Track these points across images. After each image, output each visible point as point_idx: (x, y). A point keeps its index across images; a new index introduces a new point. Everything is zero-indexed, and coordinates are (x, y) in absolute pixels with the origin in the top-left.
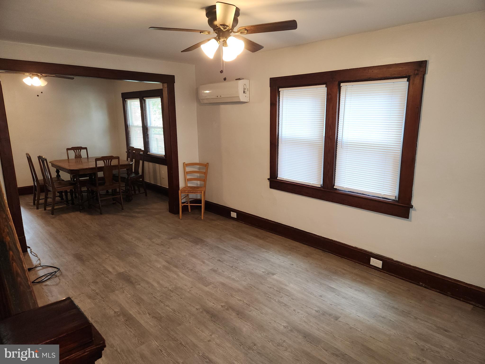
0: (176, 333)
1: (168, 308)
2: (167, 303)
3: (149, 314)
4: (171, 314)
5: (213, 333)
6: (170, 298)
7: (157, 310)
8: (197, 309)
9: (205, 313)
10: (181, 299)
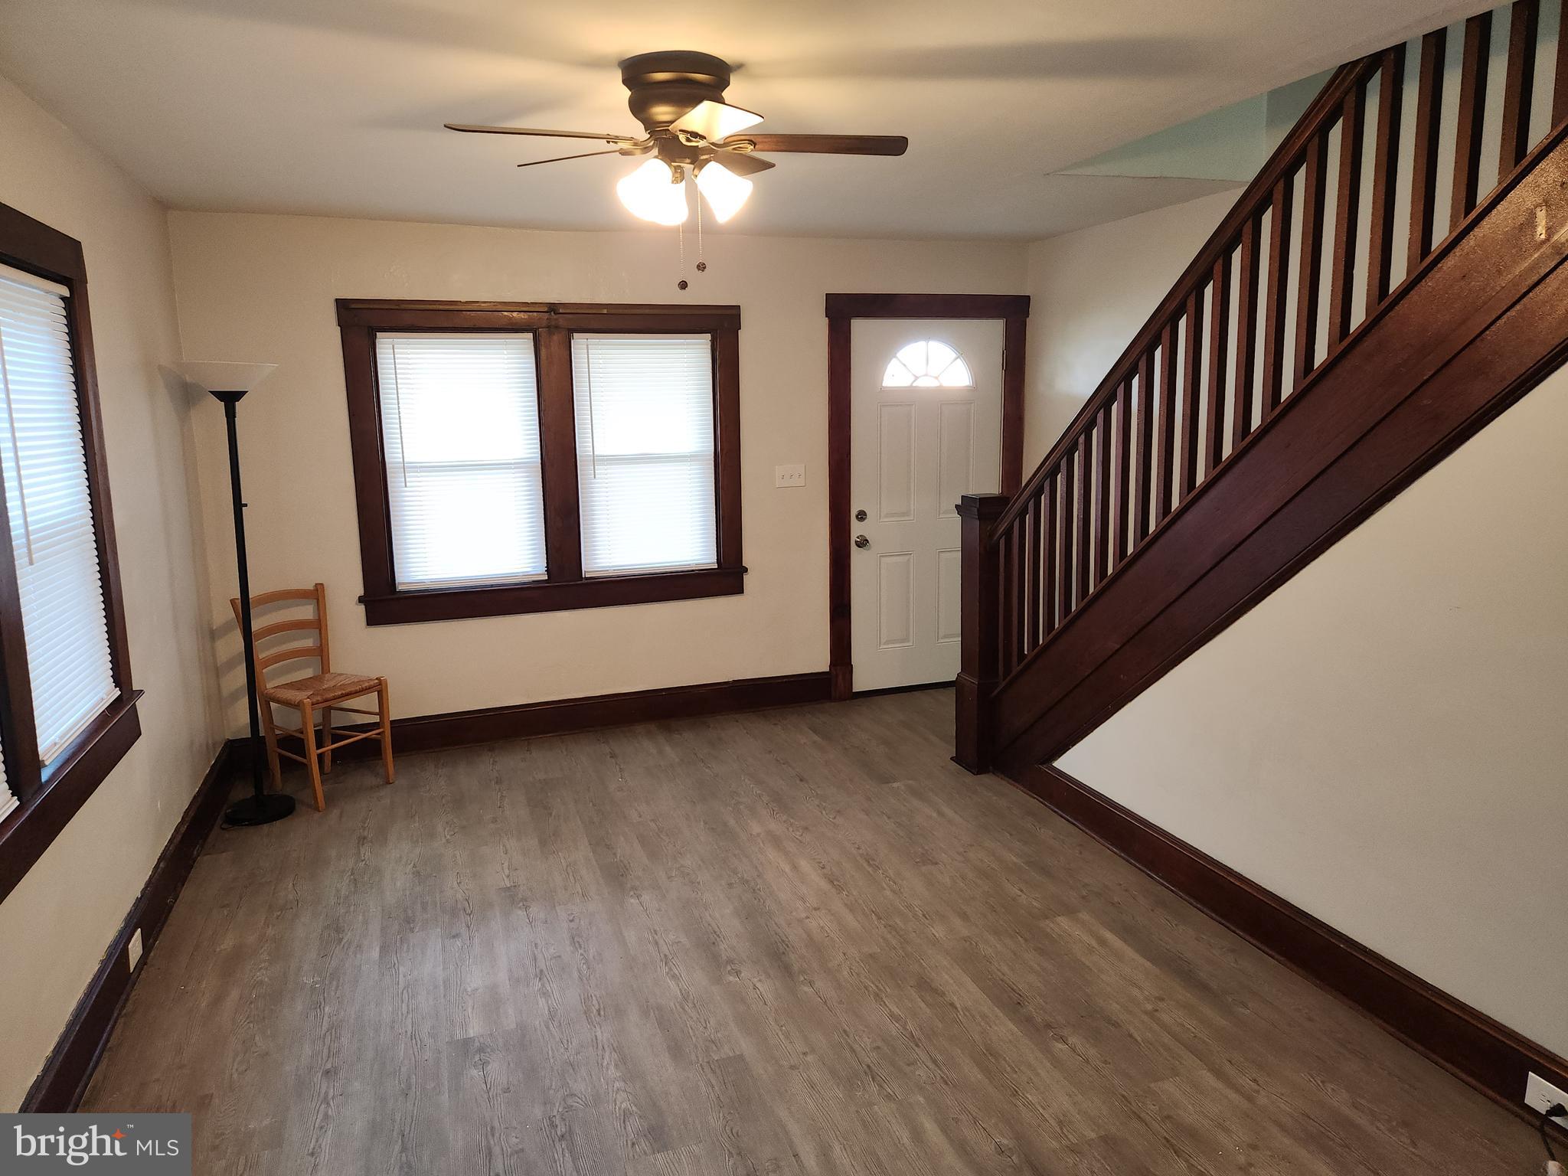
0: (884, 939)
1: (896, 1010)
2: (894, 1029)
3: (952, 1005)
4: (888, 990)
5: (800, 921)
6: (880, 1043)
7: (928, 1011)
8: (811, 984)
9: (796, 968)
10: (845, 1031)
